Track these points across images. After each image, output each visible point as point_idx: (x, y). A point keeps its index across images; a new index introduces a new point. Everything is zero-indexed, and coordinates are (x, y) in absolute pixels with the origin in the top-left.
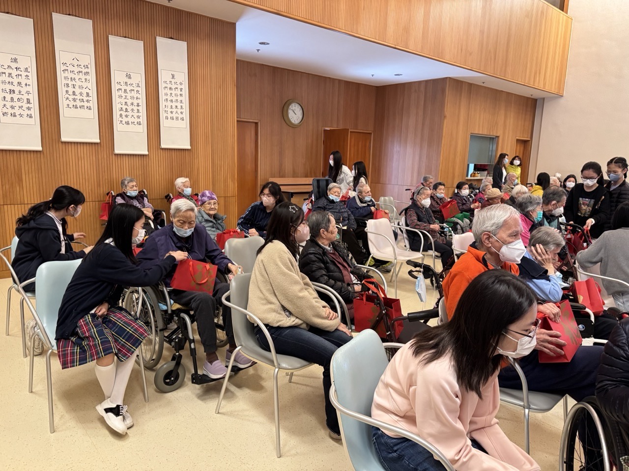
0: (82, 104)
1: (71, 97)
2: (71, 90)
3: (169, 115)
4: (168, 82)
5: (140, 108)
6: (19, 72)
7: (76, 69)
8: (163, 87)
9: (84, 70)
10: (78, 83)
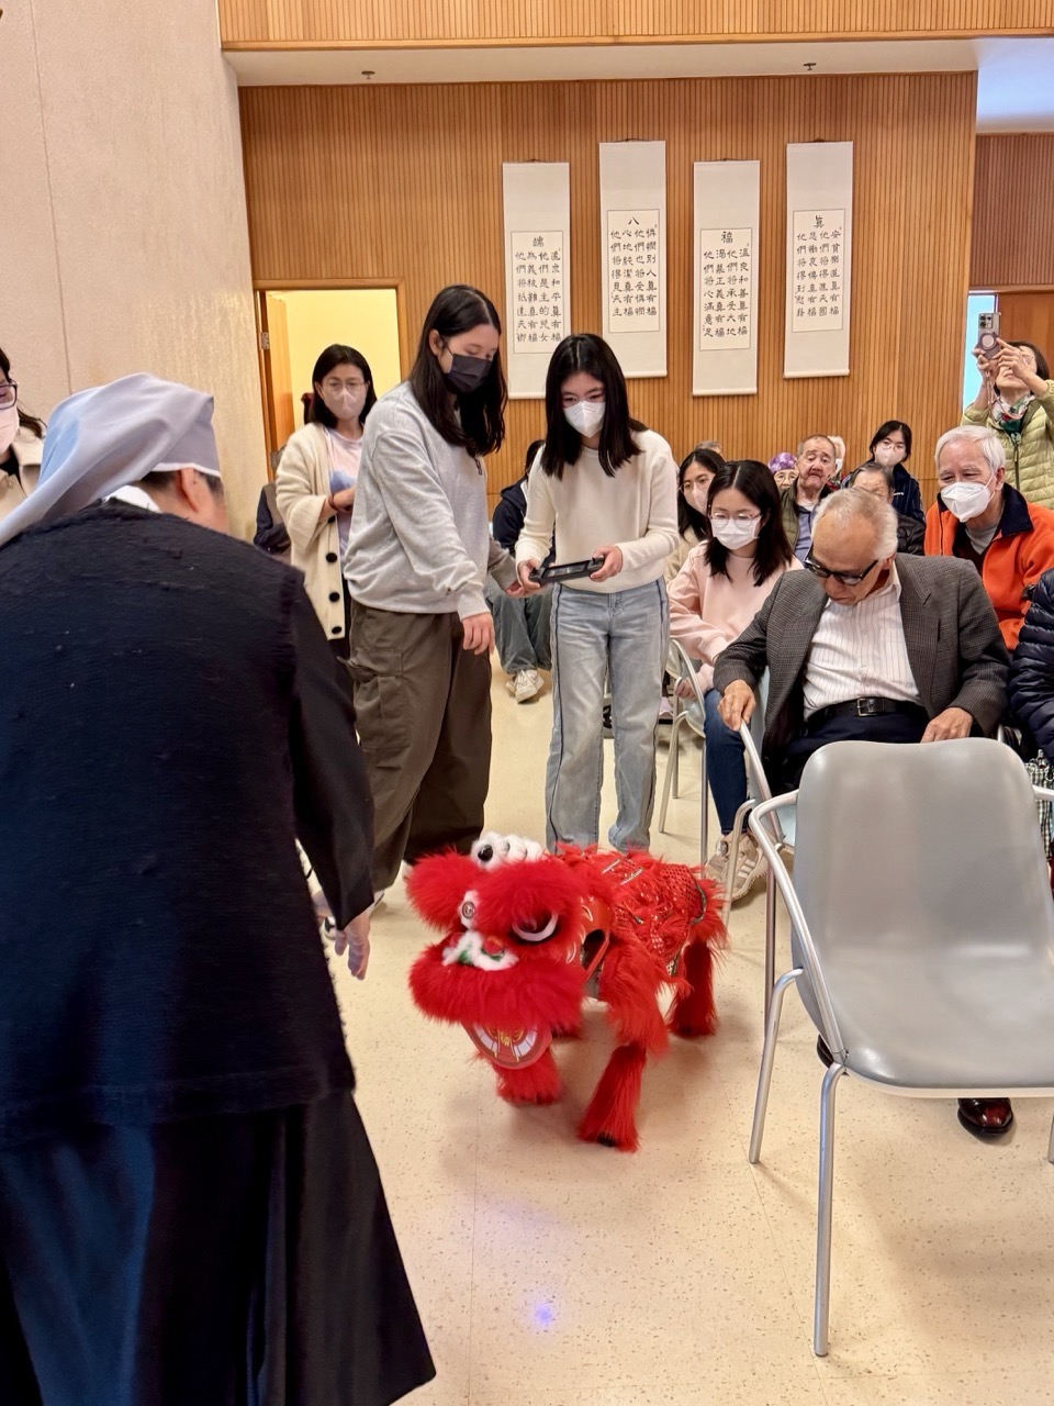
0: (641, 304)
1: (622, 295)
2: (622, 281)
3: (807, 306)
4: (807, 236)
5: (746, 299)
6: (544, 262)
7: (634, 240)
8: (796, 247)
9: (647, 240)
10: (636, 266)
